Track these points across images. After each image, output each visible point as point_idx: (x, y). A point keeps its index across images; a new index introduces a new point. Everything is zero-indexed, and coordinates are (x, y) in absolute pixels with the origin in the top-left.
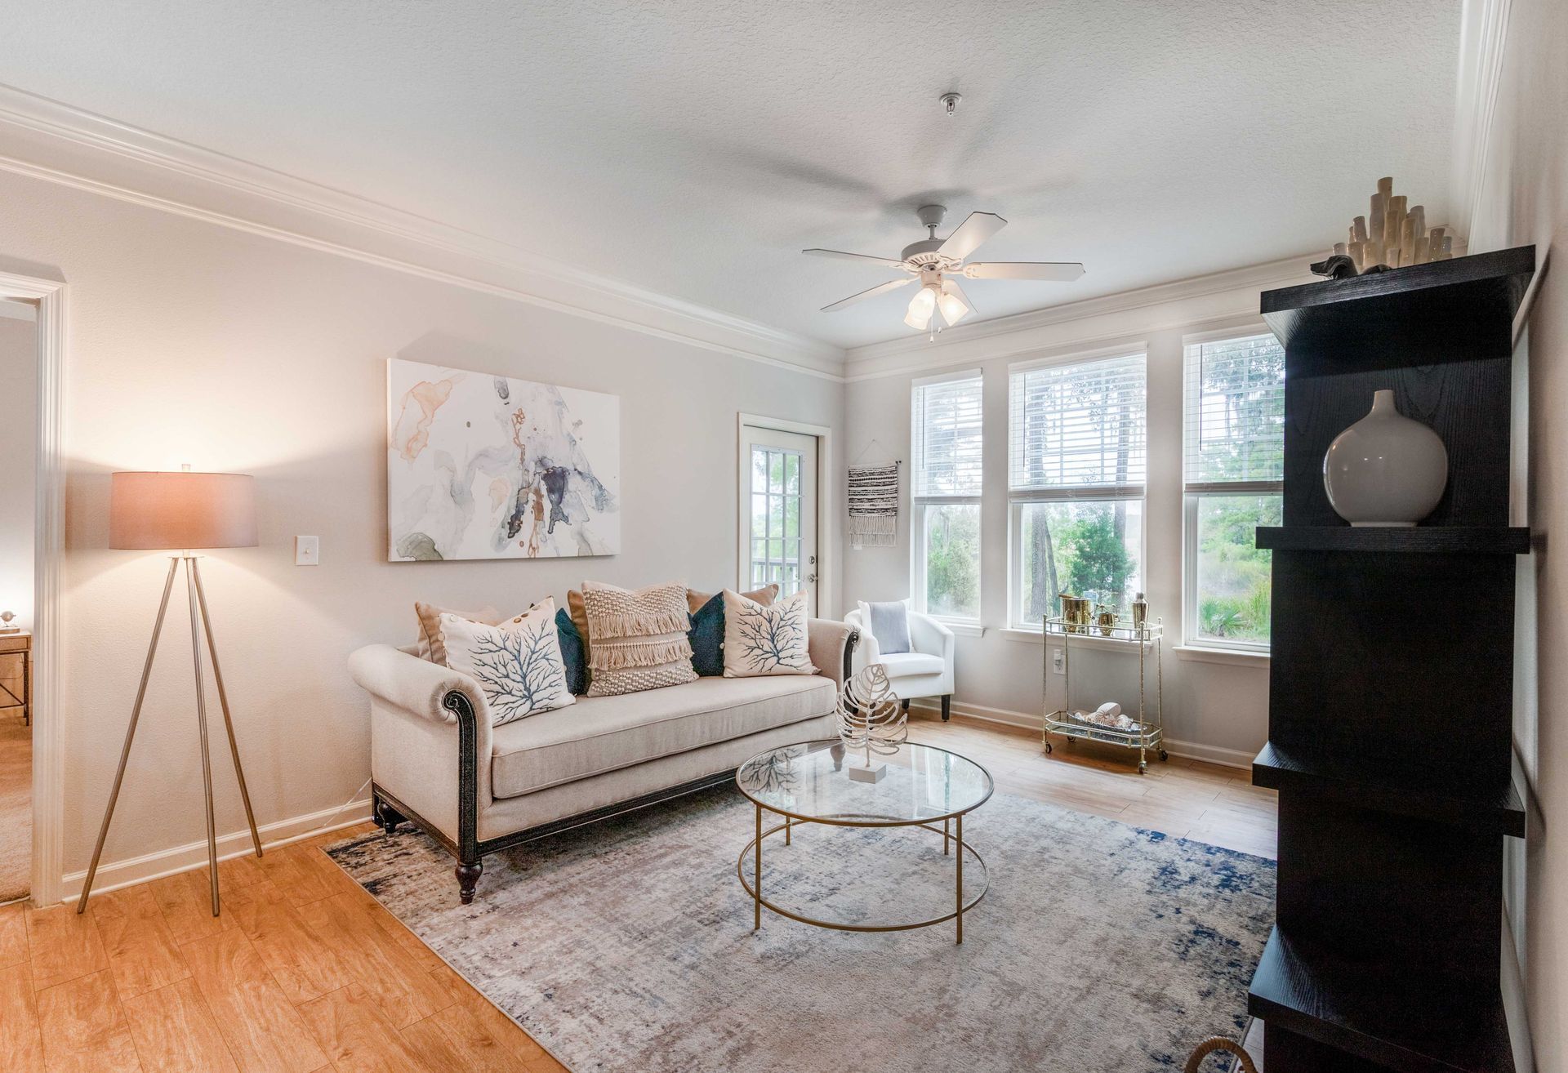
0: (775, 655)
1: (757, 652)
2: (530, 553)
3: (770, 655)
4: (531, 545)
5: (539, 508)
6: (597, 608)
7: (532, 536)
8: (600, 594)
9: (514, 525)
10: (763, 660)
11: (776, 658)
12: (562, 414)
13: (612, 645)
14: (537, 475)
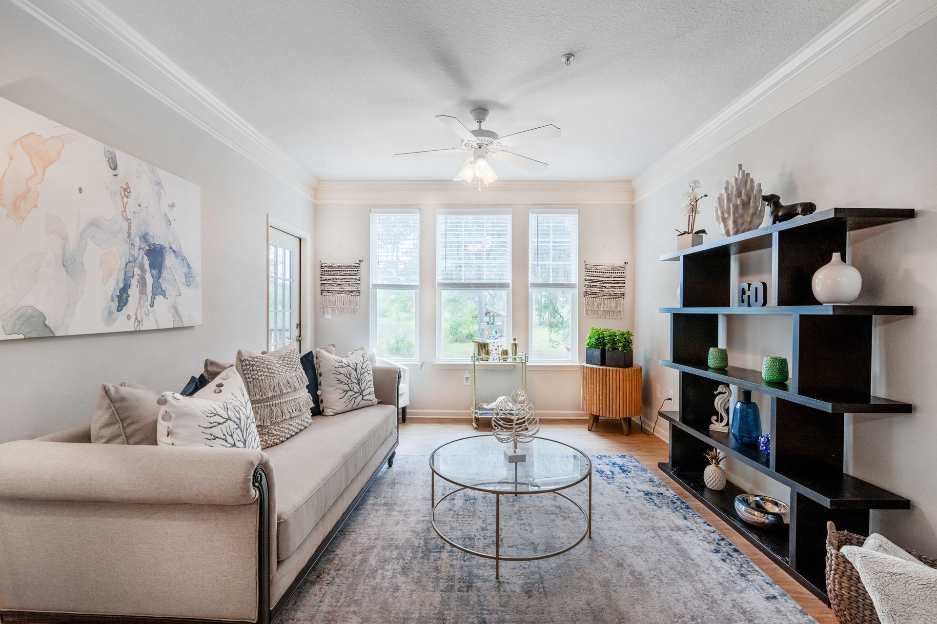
0: (361, 394)
1: (350, 393)
2: (136, 326)
3: (358, 394)
4: (136, 318)
5: (143, 283)
6: (256, 372)
7: (137, 310)
8: (256, 360)
9: (122, 299)
10: (354, 399)
11: (361, 396)
12: (160, 194)
13: (271, 403)
14: (141, 250)
